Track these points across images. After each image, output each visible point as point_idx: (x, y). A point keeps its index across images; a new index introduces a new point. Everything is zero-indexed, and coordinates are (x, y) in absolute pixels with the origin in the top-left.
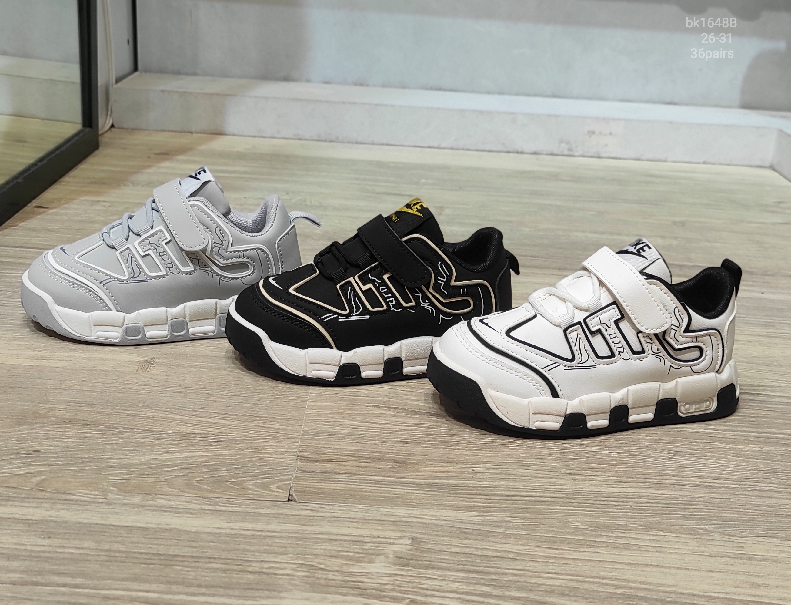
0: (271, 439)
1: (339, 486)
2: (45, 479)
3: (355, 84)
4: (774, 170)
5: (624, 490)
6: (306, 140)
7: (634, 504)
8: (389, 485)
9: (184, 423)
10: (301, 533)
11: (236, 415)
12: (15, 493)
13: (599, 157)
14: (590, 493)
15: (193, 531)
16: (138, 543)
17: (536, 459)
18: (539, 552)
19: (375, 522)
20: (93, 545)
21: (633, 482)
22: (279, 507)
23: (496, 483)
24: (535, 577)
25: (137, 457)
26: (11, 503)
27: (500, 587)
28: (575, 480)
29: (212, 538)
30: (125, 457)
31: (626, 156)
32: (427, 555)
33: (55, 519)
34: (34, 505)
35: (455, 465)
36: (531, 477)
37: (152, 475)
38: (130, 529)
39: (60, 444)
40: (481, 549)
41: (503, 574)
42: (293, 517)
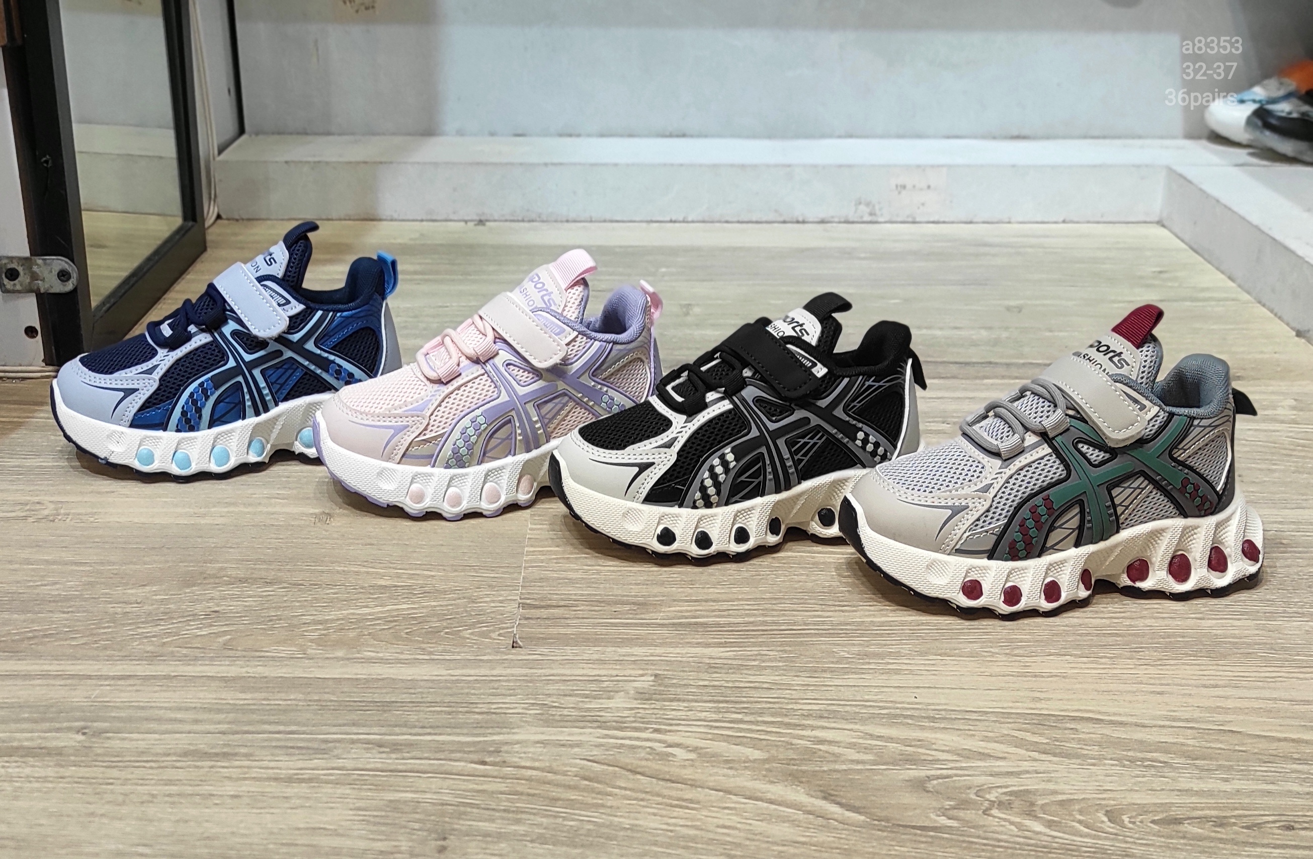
0: (485, 588)
1: (568, 631)
2: (231, 639)
3: (561, 135)
4: (1163, 226)
8: (626, 627)
10: (530, 676)
11: (441, 566)
12: (203, 653)
13: (914, 222)
15: (409, 679)
16: (350, 692)
19: (612, 662)
20: (301, 696)
22: (503, 653)
24: (792, 703)
25: (332, 613)
26: (200, 662)
27: (752, 714)
30: (319, 613)
31: (952, 219)
32: (672, 690)
33: (252, 675)
34: (227, 663)
36: (793, 611)
37: (353, 629)
38: (337, 681)
39: (239, 603)
40: (732, 681)
41: (756, 702)
42: (519, 662)
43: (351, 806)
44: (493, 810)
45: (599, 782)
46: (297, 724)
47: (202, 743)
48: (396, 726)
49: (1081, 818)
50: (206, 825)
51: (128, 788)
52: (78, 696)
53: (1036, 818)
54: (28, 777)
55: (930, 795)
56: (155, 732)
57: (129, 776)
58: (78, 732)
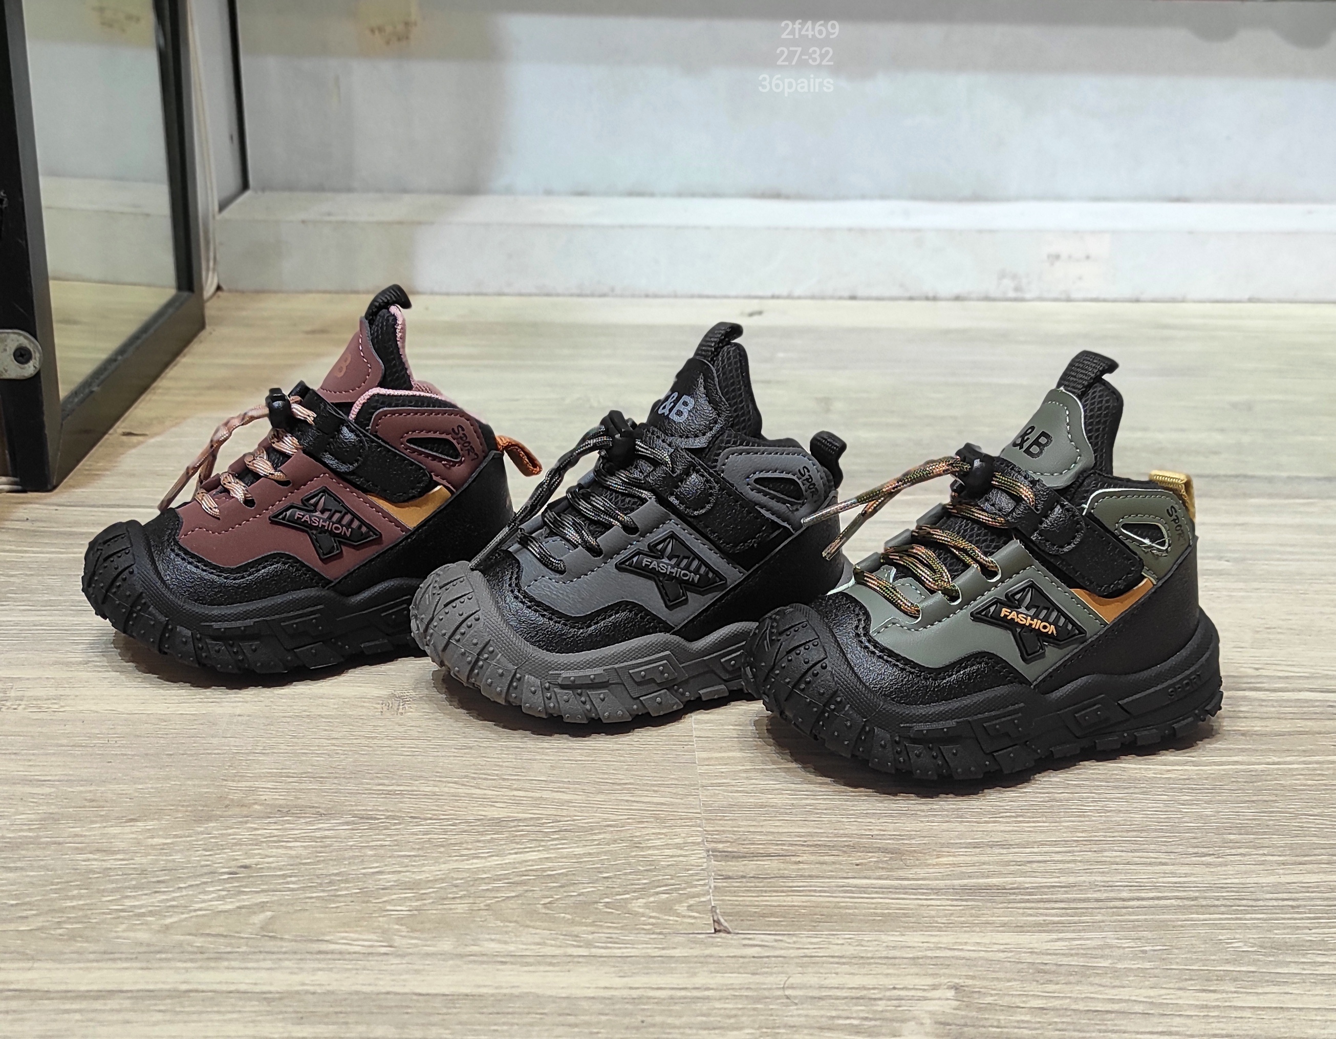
0: (651, 822)
1: (797, 900)
2: (272, 917)
5: (1301, 878)
6: (558, 295)
7: (1325, 903)
8: (883, 893)
9: (493, 802)
10: (755, 990)
11: (578, 783)
12: (230, 945)
13: (1069, 300)
14: (1244, 887)
15: (564, 995)
16: (472, 1024)
17: (1128, 831)
18: (1187, 998)
19: (879, 961)
21: (1311, 863)
22: (702, 942)
23: (1072, 879)
25: (424, 869)
26: (226, 964)
28: (1208, 865)
29: (598, 1006)
30: (404, 869)
31: (1115, 296)
32: (990, 1017)
33: (311, 988)
34: (268, 964)
35: (989, 850)
36: (1128, 864)
37: (460, 898)
38: (451, 999)
39: (281, 851)
40: (1083, 999)
42: (733, 960)
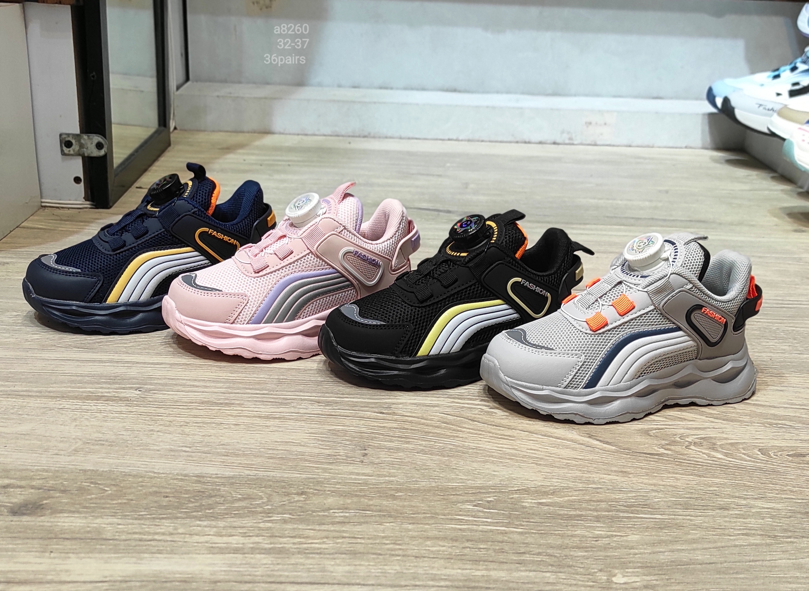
13: (596, 145)
31: (618, 143)
43: (307, 432)
44: (392, 436)
45: (453, 425)
46: (268, 390)
47: (213, 398)
48: (326, 393)
49: (744, 452)
50: (222, 438)
51: (170, 419)
52: (134, 372)
53: (717, 451)
54: (110, 411)
55: (652, 438)
56: (182, 391)
57: (171, 413)
58: (136, 390)
